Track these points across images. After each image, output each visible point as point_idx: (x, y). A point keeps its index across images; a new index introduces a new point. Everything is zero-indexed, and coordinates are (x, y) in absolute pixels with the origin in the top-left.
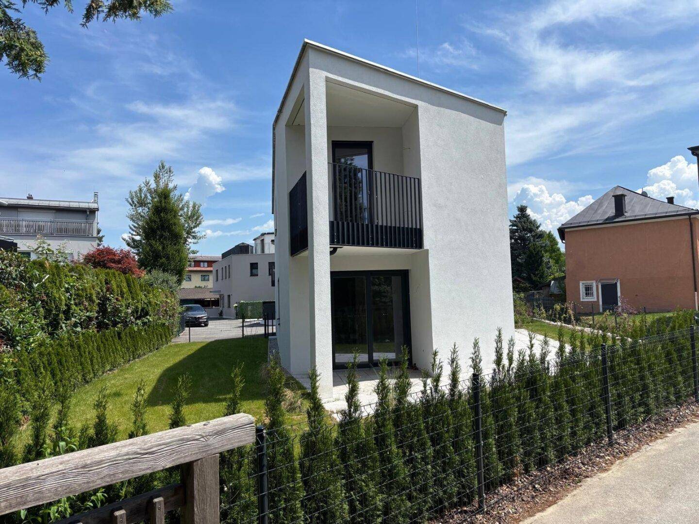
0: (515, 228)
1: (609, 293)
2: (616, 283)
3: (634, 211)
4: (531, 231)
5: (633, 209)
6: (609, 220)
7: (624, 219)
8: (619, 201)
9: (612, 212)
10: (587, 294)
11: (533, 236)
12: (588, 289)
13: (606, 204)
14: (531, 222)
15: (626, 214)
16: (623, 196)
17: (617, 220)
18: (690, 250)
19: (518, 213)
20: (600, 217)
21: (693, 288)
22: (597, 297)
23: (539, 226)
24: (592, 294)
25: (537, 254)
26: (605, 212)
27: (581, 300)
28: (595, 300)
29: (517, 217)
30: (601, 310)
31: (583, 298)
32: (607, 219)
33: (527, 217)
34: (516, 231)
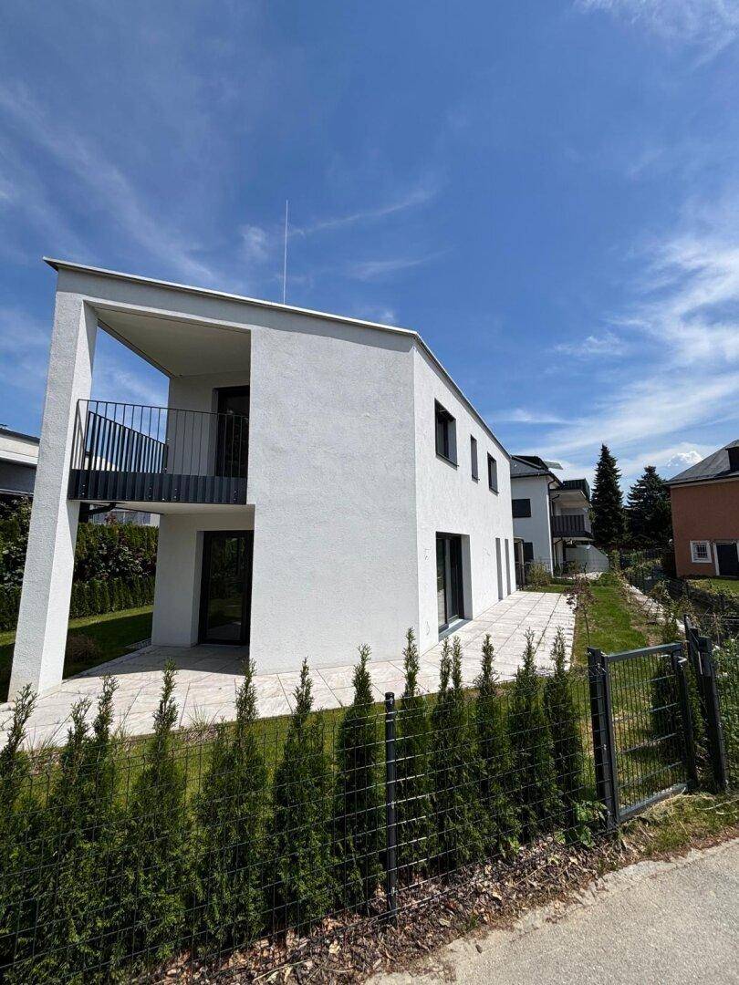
0: (644, 487)
2: (735, 544)
4: (660, 490)
6: (723, 475)
9: (726, 466)
10: (700, 555)
11: (662, 496)
12: (701, 551)
13: (721, 459)
17: (730, 475)
19: (646, 473)
20: (713, 471)
22: (712, 558)
24: (705, 555)
26: (719, 467)
27: (693, 561)
28: (710, 561)
29: (645, 477)
30: (718, 574)
31: (695, 559)
32: (719, 475)
33: (656, 477)
34: (644, 490)
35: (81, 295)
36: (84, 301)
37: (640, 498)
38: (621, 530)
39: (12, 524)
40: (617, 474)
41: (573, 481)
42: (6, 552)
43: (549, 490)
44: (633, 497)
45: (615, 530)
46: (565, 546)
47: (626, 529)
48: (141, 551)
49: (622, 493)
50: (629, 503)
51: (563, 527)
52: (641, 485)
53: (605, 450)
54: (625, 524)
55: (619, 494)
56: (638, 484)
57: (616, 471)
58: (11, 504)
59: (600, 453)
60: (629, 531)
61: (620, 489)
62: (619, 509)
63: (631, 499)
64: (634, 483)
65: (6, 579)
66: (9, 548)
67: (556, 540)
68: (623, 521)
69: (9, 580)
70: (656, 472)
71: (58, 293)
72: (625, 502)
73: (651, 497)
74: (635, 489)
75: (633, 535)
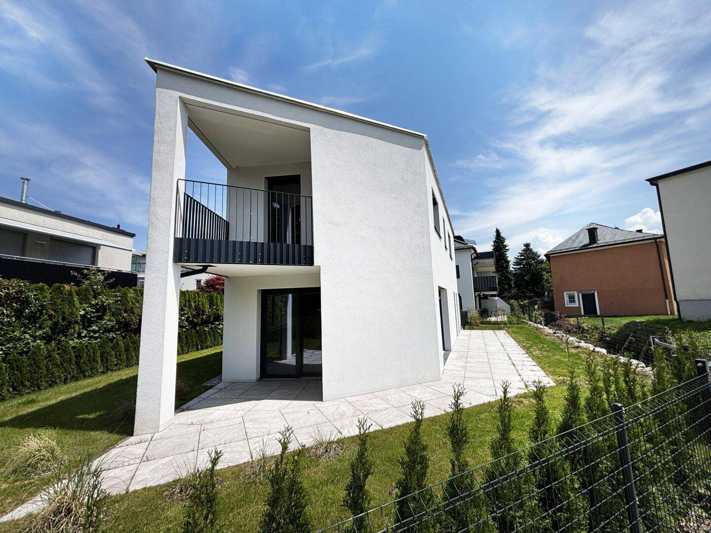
0: (523, 257)
1: (588, 300)
2: (594, 293)
3: (605, 239)
4: (534, 259)
5: (603, 238)
6: (584, 247)
7: (597, 245)
8: (592, 232)
9: (587, 241)
10: (571, 302)
11: (535, 263)
12: (572, 300)
13: (582, 236)
14: (533, 253)
15: (598, 242)
16: (596, 229)
17: (591, 246)
18: (658, 266)
19: (524, 248)
20: (578, 244)
21: (664, 296)
22: (578, 303)
23: (540, 256)
24: (574, 301)
25: (538, 273)
26: (581, 241)
27: (566, 306)
28: (577, 305)
29: (524, 251)
30: (583, 313)
31: (568, 304)
32: (583, 246)
33: (531, 250)
34: (524, 259)
35: (177, 92)
36: (180, 97)
37: (520, 264)
38: (510, 286)
39: (86, 290)
40: (507, 248)
41: (485, 253)
42: (82, 313)
43: (472, 259)
44: (517, 264)
45: (506, 286)
46: (480, 298)
47: (513, 286)
48: (184, 309)
49: (510, 261)
50: (513, 268)
51: (481, 284)
52: (521, 256)
53: (498, 232)
54: (512, 283)
55: (508, 262)
56: (519, 255)
57: (505, 246)
58: (82, 274)
59: (495, 234)
60: (515, 288)
61: (509, 259)
62: (507, 272)
63: (515, 265)
64: (517, 255)
65: (83, 335)
66: (84, 310)
67: (477, 293)
68: (511, 280)
69: (85, 336)
70: (531, 247)
71: (158, 89)
72: (512, 267)
73: (527, 264)
74: (517, 259)
75: (518, 290)
